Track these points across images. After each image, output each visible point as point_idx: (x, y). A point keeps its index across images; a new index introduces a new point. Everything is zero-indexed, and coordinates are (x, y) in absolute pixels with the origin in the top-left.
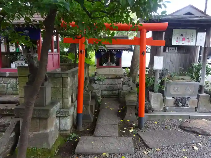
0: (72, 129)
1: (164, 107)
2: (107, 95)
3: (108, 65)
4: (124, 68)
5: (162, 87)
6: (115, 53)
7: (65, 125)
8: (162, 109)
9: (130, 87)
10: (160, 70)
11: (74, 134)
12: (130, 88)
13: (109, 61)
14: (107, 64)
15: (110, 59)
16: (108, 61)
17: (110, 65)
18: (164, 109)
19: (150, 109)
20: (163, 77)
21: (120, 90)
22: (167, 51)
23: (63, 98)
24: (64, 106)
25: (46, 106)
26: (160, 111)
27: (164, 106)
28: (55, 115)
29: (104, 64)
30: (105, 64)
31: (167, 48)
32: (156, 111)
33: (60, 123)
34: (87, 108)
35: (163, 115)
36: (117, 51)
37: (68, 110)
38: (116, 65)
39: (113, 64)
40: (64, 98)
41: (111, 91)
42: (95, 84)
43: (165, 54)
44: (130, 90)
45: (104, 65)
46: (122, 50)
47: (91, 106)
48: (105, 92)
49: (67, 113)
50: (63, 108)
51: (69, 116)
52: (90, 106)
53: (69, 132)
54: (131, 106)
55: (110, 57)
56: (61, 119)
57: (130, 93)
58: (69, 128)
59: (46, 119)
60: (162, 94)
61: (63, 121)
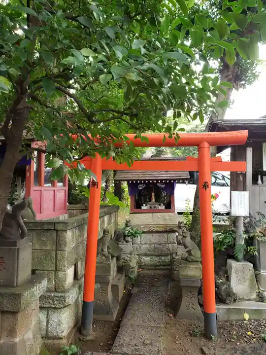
0: (73, 335)
1: (258, 291)
2: (151, 266)
3: (151, 207)
4: (179, 213)
5: (251, 249)
6: (163, 186)
7: (58, 327)
8: (254, 296)
9: (187, 250)
10: (244, 217)
11: (73, 346)
12: (187, 252)
13: (153, 200)
14: (149, 206)
15: (153, 197)
16: (150, 201)
17: (155, 207)
18: (258, 295)
19: (229, 296)
20: (252, 231)
21: (172, 254)
22: (260, 182)
23: (56, 270)
24: (57, 285)
25: (17, 286)
26: (250, 300)
27: (259, 289)
28: (36, 305)
29: (144, 205)
30: (146, 205)
31: (259, 177)
32: (243, 299)
33: (48, 322)
34: (105, 291)
35: (257, 310)
36: (166, 183)
37: (63, 294)
38: (166, 208)
39: (160, 205)
40: (59, 271)
41: (157, 256)
42: (125, 243)
43: (256, 188)
44: (187, 255)
45: (144, 207)
46: (174, 180)
47: (115, 287)
48: (146, 260)
49: (62, 300)
50: (56, 291)
51: (65, 307)
52: (113, 286)
53: (64, 341)
54: (190, 288)
55: (153, 194)
56: (50, 312)
57: (187, 260)
58: (65, 334)
59: (15, 313)
60: (252, 265)
61: (55, 317)
